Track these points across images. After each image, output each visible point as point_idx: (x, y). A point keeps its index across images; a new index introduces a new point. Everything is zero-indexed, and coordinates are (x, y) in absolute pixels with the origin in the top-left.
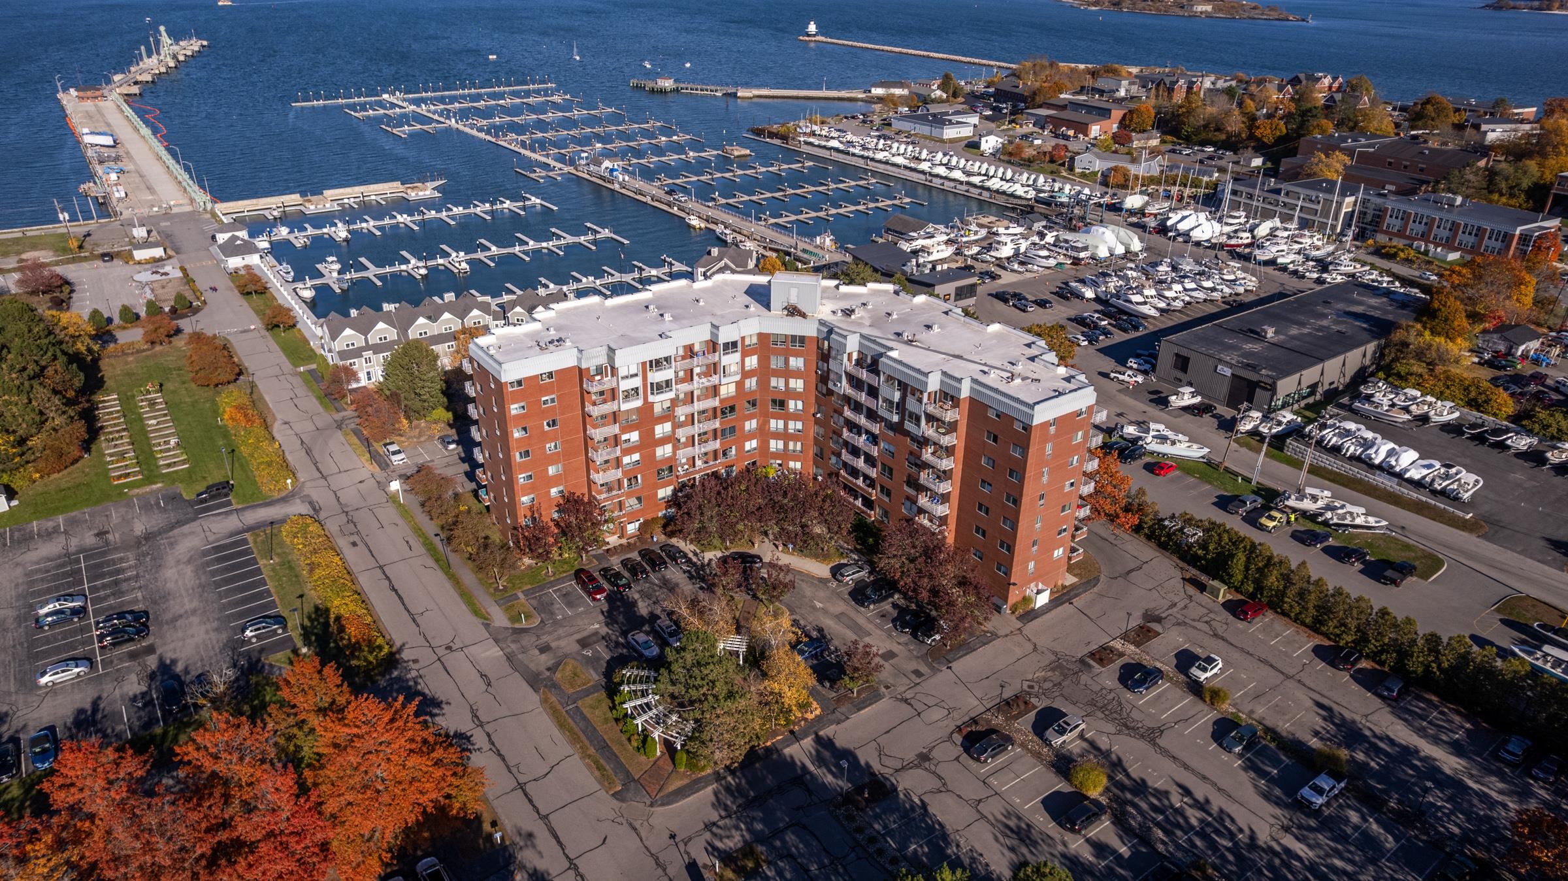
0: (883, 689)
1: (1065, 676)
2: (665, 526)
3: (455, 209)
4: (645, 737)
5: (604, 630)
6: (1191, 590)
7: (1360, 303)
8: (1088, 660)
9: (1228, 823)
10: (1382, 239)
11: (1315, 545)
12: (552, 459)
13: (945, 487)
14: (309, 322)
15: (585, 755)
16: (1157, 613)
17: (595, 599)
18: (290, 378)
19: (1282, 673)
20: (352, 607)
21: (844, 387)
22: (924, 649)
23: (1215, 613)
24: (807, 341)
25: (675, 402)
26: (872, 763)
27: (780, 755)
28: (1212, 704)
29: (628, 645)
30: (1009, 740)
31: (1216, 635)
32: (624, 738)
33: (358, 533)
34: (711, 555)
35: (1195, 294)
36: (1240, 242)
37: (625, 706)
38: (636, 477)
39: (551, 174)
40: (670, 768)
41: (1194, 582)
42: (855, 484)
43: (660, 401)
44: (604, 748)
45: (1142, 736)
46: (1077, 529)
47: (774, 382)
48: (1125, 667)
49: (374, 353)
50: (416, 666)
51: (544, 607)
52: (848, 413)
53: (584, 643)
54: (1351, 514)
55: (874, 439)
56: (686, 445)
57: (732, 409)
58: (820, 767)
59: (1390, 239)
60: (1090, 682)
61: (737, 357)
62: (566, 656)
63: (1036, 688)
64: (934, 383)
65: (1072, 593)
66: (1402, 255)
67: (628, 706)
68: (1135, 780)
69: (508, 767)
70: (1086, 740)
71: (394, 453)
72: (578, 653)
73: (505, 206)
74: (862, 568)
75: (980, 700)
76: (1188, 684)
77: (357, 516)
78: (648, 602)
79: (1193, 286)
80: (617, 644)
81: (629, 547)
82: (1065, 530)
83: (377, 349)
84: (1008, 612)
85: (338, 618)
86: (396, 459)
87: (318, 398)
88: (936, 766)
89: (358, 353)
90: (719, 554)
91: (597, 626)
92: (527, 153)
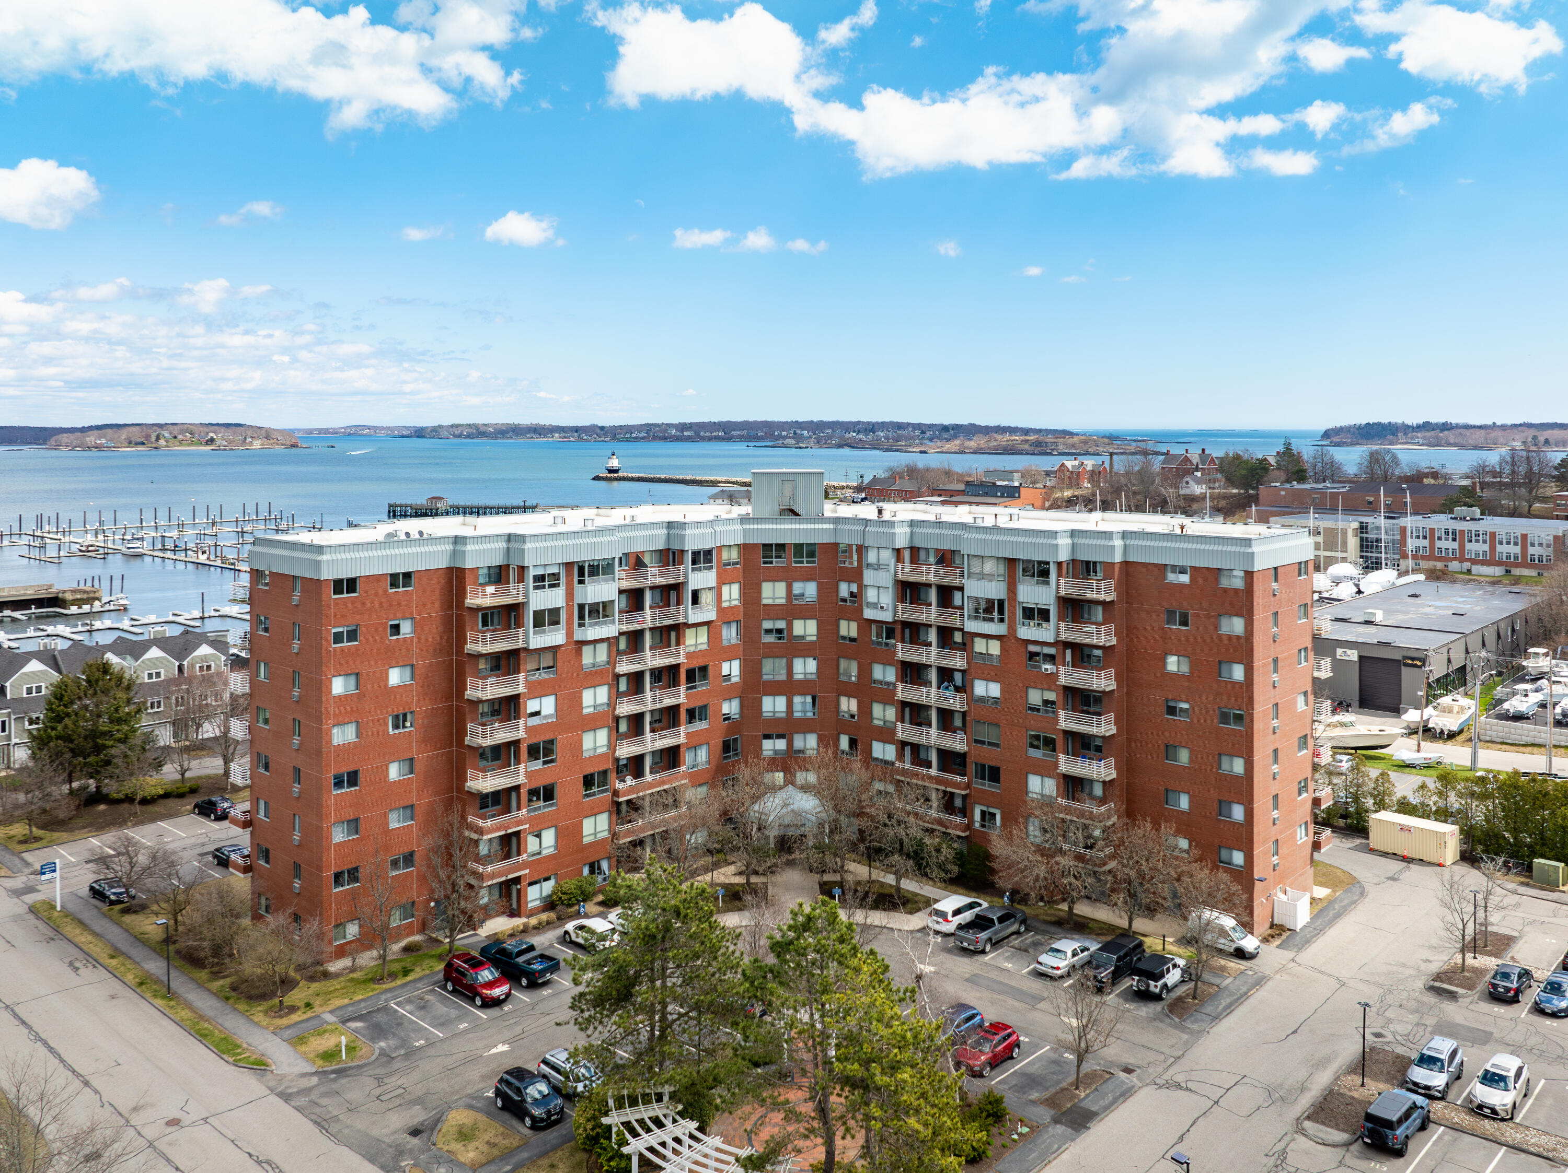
0: (1123, 1076)
8: (1437, 984)
13: (1107, 726)
21: (894, 608)
24: (818, 550)
25: (613, 645)
42: (928, 778)
43: (594, 641)
49: (14, 713)
57: (703, 673)
59: (1418, 564)
61: (710, 579)
63: (1389, 1036)
64: (1064, 549)
65: (1337, 906)
83: (18, 706)
91: (506, 1048)
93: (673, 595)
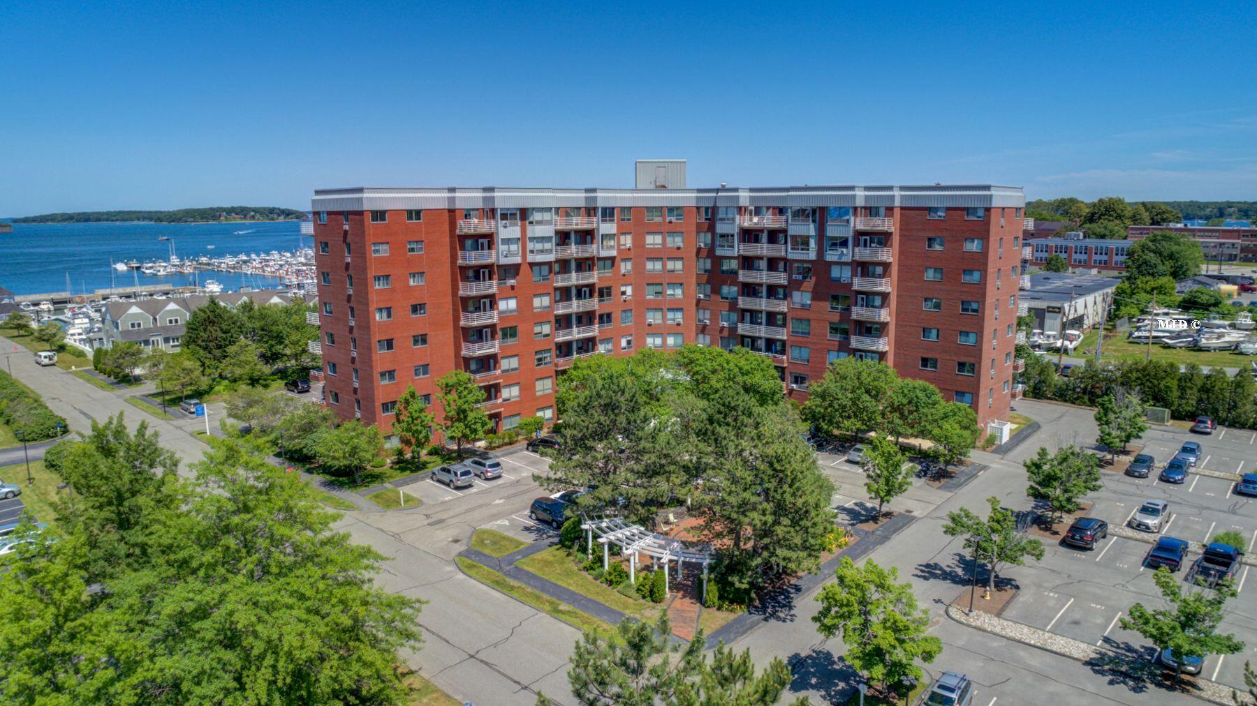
0: (906, 513)
21: (738, 247)
24: (685, 212)
40: (696, 609)
47: (649, 264)
52: (744, 276)
57: (609, 291)
61: (614, 228)
64: (860, 198)
65: (1024, 433)
89: (145, 334)
93: (589, 238)
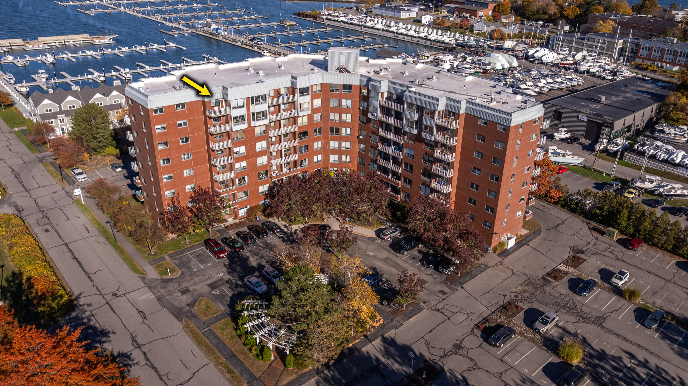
0: (422, 304)
1: (536, 288)
2: (264, 211)
3: (123, 49)
4: (262, 347)
5: (227, 277)
6: (596, 234)
7: (642, 87)
8: (547, 277)
9: (664, 375)
10: (638, 61)
11: (657, 207)
12: (186, 165)
13: (449, 174)
14: (23, 103)
15: (218, 363)
16: (580, 248)
17: (219, 257)
18: (6, 134)
19: (664, 279)
20: (41, 270)
21: (379, 115)
22: (444, 277)
23: (614, 246)
24: (352, 87)
25: (268, 126)
26: (424, 353)
27: (359, 352)
28: (630, 299)
29: (244, 286)
30: (512, 331)
31: (618, 259)
32: (246, 349)
33: (50, 223)
34: (295, 227)
35: (553, 85)
36: (568, 62)
37: (246, 326)
38: (244, 178)
39: (182, 32)
40: (282, 367)
41: (595, 229)
42: (387, 179)
43: (259, 125)
44: (232, 357)
45: (593, 323)
46: (529, 199)
47: (332, 116)
48: (570, 280)
49: (66, 116)
50: (90, 309)
51: (184, 265)
52: (381, 133)
53: (213, 286)
54: (674, 188)
55: (399, 147)
56: (276, 158)
57: (306, 133)
58: (388, 359)
59: (643, 61)
60: (552, 291)
61: (308, 98)
62: (201, 295)
63: (520, 297)
64: (442, 105)
65: (527, 239)
66: (650, 68)
67: (248, 326)
68: (597, 351)
69: (160, 376)
70: (560, 327)
71: (79, 174)
72: (209, 293)
73: (154, 47)
74: (395, 230)
75: (486, 307)
76: (612, 289)
77: (50, 214)
78: (256, 257)
79: (551, 81)
80: (237, 285)
81: (241, 224)
82: (523, 199)
83: (67, 113)
84: (492, 252)
85: (29, 279)
86: (80, 178)
87: (27, 145)
88: (467, 352)
89: (54, 116)
90: (302, 226)
91: (222, 275)
92: (167, 23)
93: (292, 106)
